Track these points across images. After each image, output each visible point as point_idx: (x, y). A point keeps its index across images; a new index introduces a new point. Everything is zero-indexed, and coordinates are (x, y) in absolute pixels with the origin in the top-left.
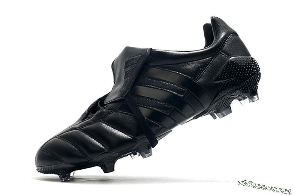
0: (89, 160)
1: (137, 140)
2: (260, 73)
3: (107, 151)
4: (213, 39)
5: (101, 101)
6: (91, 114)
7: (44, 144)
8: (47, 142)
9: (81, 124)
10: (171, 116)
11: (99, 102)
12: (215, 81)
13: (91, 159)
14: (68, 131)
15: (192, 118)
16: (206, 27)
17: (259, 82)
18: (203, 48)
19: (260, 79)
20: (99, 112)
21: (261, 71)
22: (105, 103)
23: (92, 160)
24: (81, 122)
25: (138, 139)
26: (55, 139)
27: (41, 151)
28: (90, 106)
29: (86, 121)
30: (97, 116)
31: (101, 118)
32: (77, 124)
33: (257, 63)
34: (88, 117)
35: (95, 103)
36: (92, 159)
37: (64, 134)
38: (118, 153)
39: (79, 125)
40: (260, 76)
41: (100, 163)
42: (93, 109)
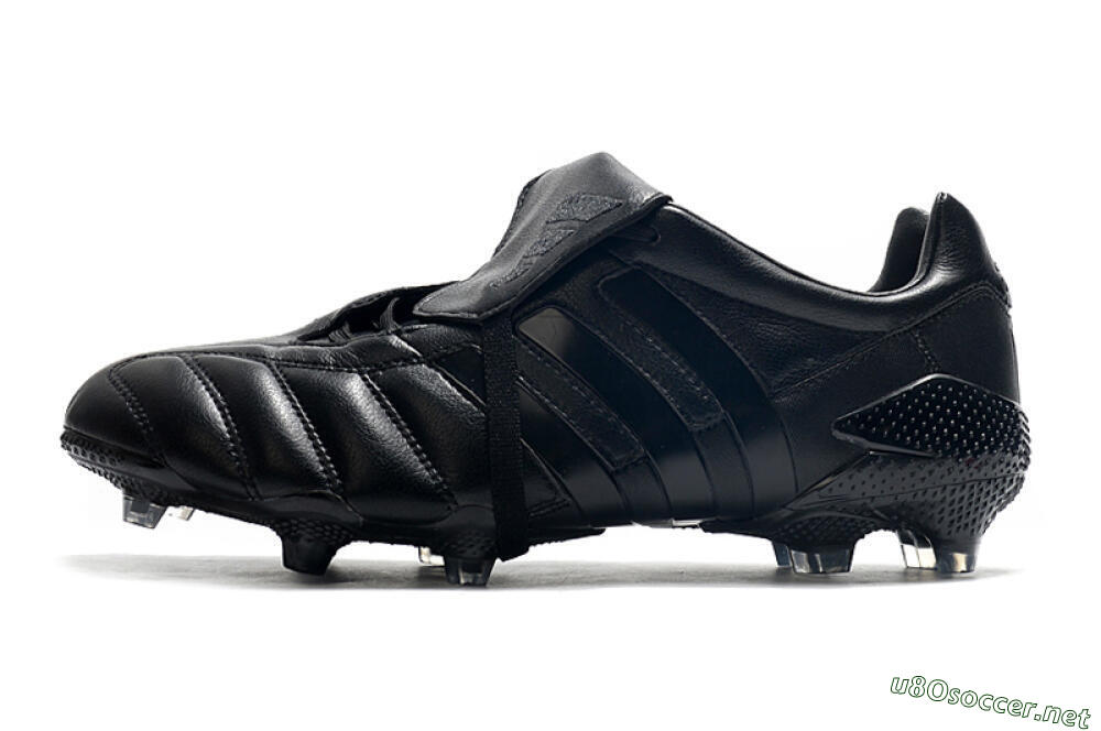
0: (248, 493)
1: (456, 503)
2: (1022, 479)
3: (329, 491)
4: (915, 269)
5: (404, 302)
6: (346, 328)
7: (128, 361)
8: (145, 356)
9: (293, 352)
10: (618, 478)
11: (396, 299)
12: (840, 426)
13: (257, 493)
14: (232, 354)
15: (697, 522)
16: (908, 223)
17: (1004, 511)
18: (864, 290)
19: (1008, 502)
20: (375, 336)
21: (1029, 474)
22: (416, 311)
23: (261, 498)
24: (295, 344)
25: (461, 503)
26: (175, 361)
27: (107, 380)
28: (357, 303)
29: (315, 347)
30: (359, 350)
31: (373, 363)
32: (279, 345)
33: (1028, 438)
34: (332, 335)
35: (379, 295)
36: (261, 493)
37: (213, 355)
38: (364, 516)
39: (282, 349)
40: (1016, 490)
41: (285, 524)
42: (361, 316)
